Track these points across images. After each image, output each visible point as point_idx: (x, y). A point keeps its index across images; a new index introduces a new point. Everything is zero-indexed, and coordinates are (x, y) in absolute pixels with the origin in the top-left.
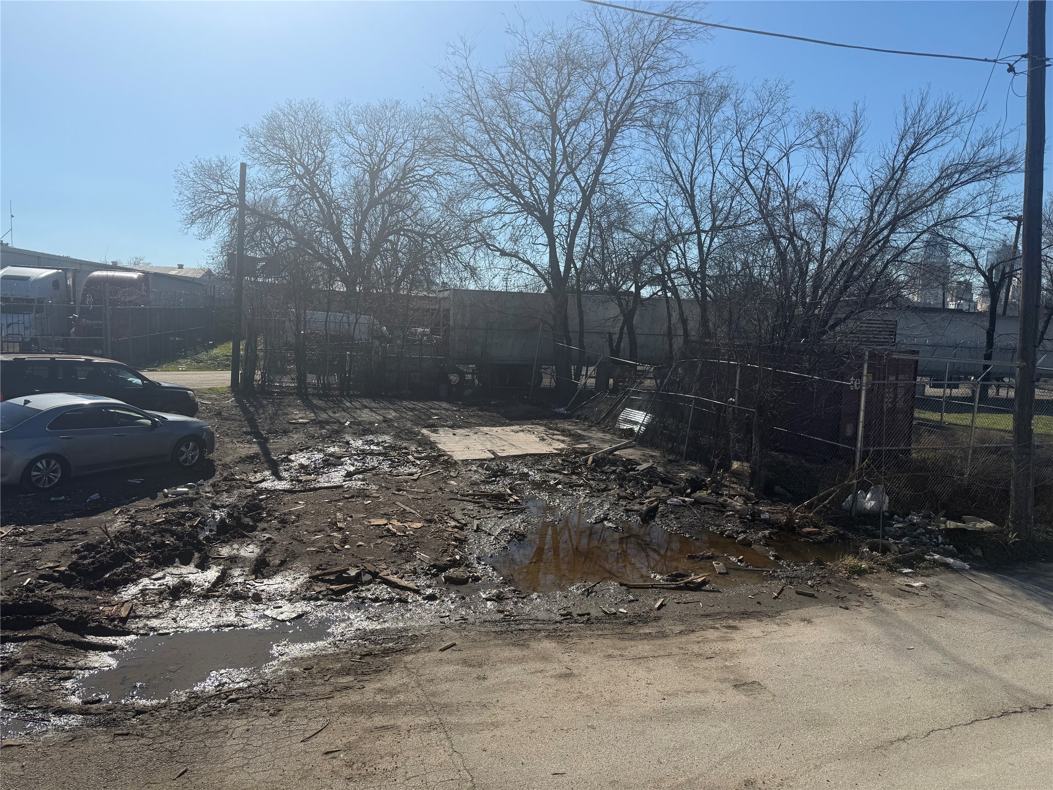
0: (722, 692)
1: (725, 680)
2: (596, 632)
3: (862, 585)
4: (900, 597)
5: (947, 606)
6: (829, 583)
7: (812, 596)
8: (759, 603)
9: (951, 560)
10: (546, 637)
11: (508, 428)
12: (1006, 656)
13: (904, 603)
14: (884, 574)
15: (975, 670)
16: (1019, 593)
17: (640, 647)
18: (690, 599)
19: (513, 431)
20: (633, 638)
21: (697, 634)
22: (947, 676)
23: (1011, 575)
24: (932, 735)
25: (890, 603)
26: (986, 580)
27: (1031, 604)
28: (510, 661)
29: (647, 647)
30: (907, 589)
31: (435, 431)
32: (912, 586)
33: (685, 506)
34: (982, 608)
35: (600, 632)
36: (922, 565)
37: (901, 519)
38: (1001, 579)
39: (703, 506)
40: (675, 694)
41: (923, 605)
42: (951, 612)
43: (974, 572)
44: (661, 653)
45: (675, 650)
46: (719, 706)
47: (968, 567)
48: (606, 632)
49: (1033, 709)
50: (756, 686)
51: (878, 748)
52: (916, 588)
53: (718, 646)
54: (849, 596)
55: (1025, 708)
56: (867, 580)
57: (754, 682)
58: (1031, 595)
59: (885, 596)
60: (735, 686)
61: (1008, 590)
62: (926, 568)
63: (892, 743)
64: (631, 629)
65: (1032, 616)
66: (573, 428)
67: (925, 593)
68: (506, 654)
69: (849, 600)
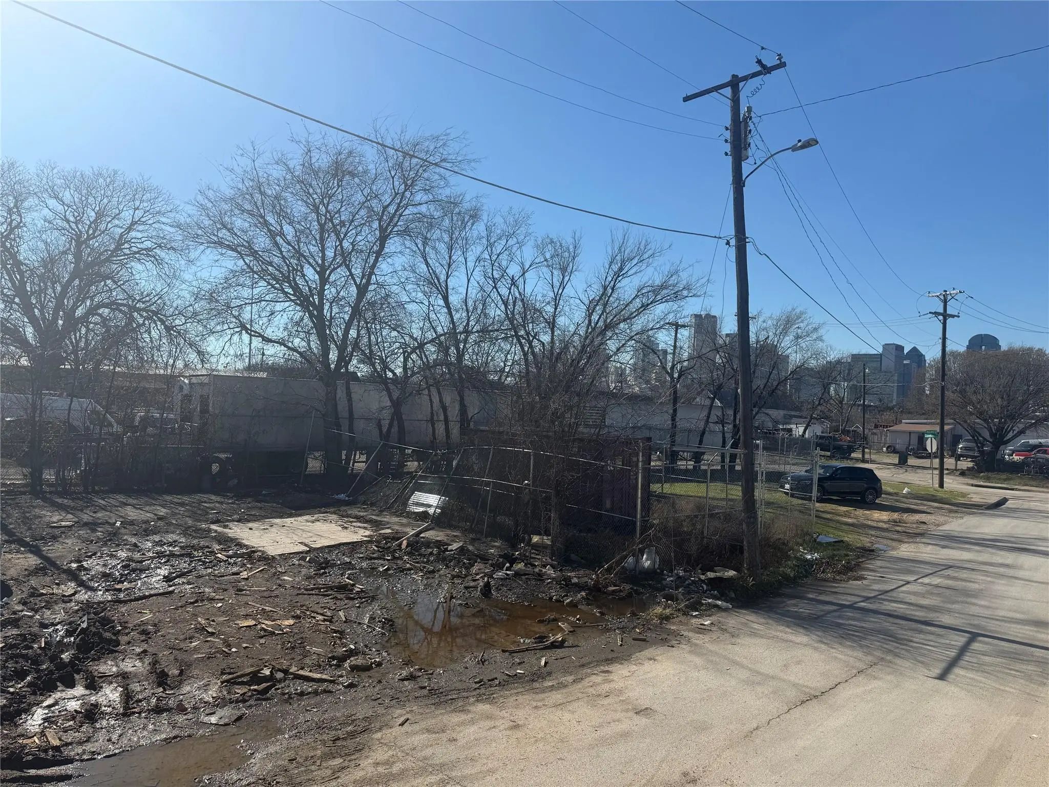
0: (631, 719)
1: (627, 711)
2: (512, 691)
3: (672, 628)
4: (700, 633)
5: (733, 636)
6: (650, 629)
7: (644, 640)
8: (612, 651)
9: (719, 603)
10: (478, 701)
11: (299, 518)
12: (785, 666)
13: (707, 638)
14: (683, 618)
15: (773, 677)
16: (770, 621)
17: (554, 697)
18: (562, 655)
19: (307, 521)
20: (543, 691)
21: (587, 680)
22: (759, 684)
23: (760, 609)
24: (771, 723)
25: (698, 639)
26: (745, 614)
27: (782, 628)
28: (462, 724)
29: (559, 696)
30: (702, 627)
31: (225, 527)
32: (705, 625)
33: (509, 579)
34: (754, 634)
35: (516, 691)
36: (703, 608)
37: (670, 574)
38: (754, 612)
39: (523, 577)
40: (601, 726)
41: (718, 638)
42: (739, 641)
43: (736, 610)
44: (572, 698)
45: (580, 695)
46: (636, 728)
47: (730, 606)
48: (520, 690)
49: (816, 697)
50: (649, 711)
51: (745, 737)
52: (707, 625)
53: (606, 687)
54: (668, 637)
55: (812, 697)
56: (674, 624)
57: (647, 709)
58: (778, 621)
59: (691, 634)
60: (636, 713)
61: (763, 620)
62: (705, 610)
63: (752, 732)
64: (536, 685)
65: (785, 636)
66: (365, 514)
67: (713, 629)
68: (456, 720)
69: (671, 641)
